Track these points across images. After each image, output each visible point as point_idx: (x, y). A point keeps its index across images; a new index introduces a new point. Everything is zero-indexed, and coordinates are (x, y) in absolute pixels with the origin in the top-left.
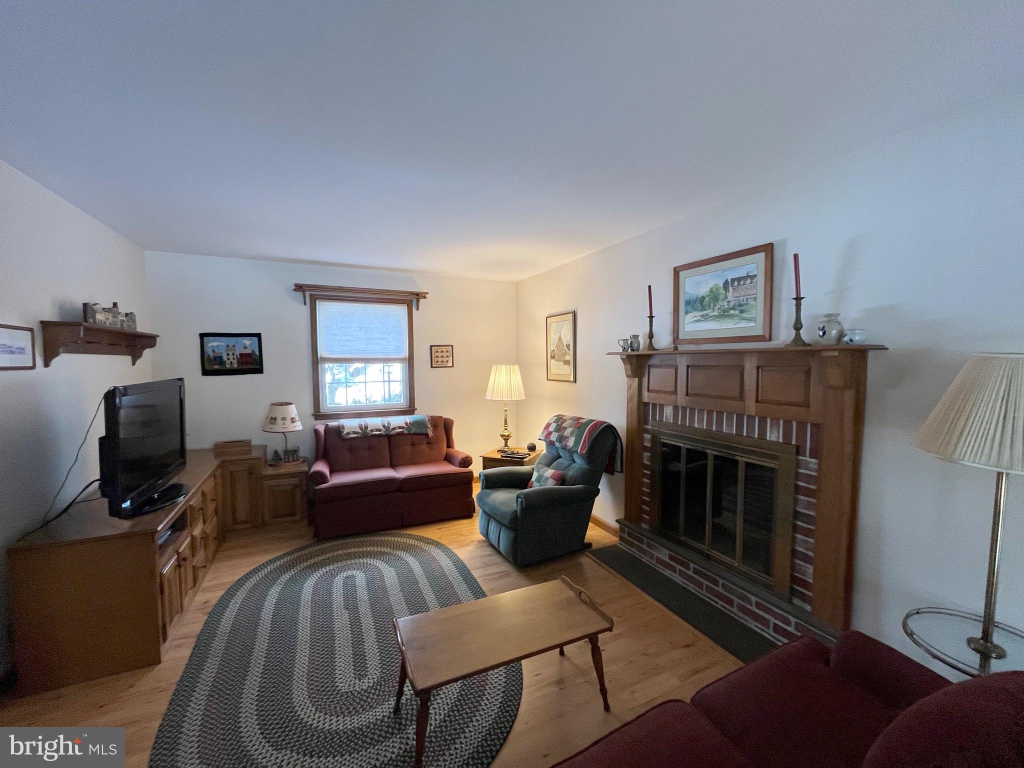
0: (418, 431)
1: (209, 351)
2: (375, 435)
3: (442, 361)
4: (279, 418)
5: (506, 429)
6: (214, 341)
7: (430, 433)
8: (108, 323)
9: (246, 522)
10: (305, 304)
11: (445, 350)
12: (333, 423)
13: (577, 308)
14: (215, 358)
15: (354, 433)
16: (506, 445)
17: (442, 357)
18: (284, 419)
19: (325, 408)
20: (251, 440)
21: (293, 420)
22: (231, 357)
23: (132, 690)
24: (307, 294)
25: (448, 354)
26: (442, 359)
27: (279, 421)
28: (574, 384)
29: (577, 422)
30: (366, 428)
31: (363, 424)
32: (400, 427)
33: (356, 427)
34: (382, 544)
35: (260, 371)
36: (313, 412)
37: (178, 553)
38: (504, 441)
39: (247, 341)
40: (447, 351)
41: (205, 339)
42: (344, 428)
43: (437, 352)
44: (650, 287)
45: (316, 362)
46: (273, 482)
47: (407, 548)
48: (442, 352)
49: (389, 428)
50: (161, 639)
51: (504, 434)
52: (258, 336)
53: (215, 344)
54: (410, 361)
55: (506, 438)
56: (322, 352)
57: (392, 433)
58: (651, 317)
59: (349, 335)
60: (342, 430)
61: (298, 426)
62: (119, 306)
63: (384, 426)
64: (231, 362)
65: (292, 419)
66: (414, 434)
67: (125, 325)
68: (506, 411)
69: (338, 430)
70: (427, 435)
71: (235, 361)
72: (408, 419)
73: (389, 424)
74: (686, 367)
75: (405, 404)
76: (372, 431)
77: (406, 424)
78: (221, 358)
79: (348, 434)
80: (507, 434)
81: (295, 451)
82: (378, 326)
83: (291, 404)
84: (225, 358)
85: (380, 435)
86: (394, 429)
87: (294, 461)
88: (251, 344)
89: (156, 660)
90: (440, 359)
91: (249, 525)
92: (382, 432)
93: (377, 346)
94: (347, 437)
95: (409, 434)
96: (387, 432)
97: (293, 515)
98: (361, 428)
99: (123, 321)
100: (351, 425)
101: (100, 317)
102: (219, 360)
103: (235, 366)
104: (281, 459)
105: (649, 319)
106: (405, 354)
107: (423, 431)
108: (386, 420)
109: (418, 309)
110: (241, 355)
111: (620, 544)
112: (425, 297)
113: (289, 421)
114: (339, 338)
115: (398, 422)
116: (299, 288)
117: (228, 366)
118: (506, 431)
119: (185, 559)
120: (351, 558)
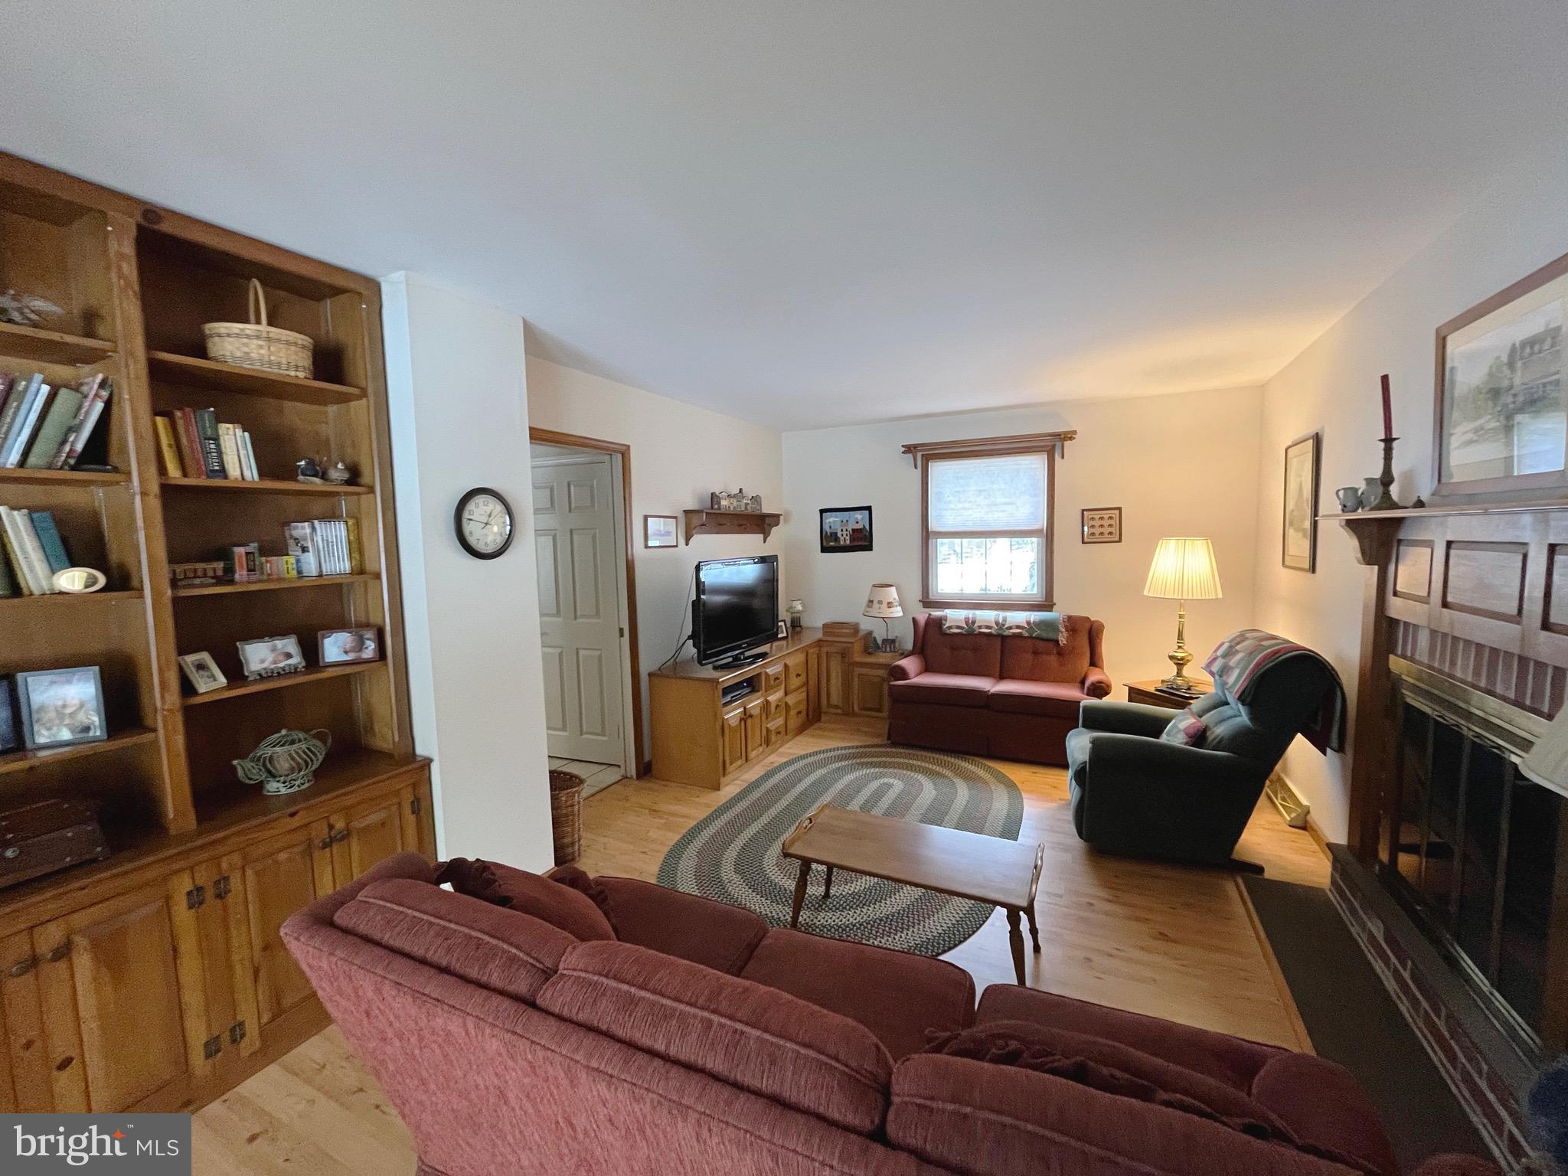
0: (1044, 635)
1: (826, 528)
2: (984, 634)
3: (1101, 534)
4: (875, 602)
5: (1179, 647)
6: (831, 516)
7: (1063, 640)
8: (732, 508)
9: (837, 707)
10: (916, 468)
11: (1106, 514)
12: (937, 613)
13: (1323, 428)
14: (831, 534)
15: (958, 627)
16: (1179, 674)
17: (1102, 526)
18: (880, 602)
19: (935, 593)
20: (858, 624)
21: (890, 605)
22: (844, 533)
23: (697, 800)
24: (919, 455)
25: (1112, 522)
26: (1101, 530)
27: (876, 605)
28: (1310, 575)
29: (1257, 643)
30: (974, 622)
31: (970, 616)
32: (1018, 627)
33: (961, 620)
34: (944, 765)
35: (869, 548)
36: (921, 598)
37: (745, 708)
38: (1175, 667)
39: (858, 515)
40: (1111, 518)
41: (824, 514)
42: (946, 620)
43: (1093, 519)
44: (1385, 379)
45: (927, 536)
46: (864, 671)
47: (969, 778)
48: (1101, 518)
49: (1004, 625)
50: (722, 773)
51: (1176, 654)
52: (869, 509)
53: (831, 520)
54: (1049, 536)
55: (1180, 663)
56: (933, 525)
57: (1006, 633)
58: (1388, 441)
59: (965, 501)
60: (944, 622)
61: (898, 612)
62: (744, 491)
63: (997, 623)
64: (845, 539)
65: (889, 603)
66: (1037, 638)
67: (749, 507)
68: (1181, 617)
69: (939, 622)
70: (1057, 641)
71: (848, 538)
72: (1034, 616)
73: (1005, 620)
74: (1444, 545)
75: (1040, 595)
76: (980, 627)
77: (1028, 623)
78: (836, 533)
79: (950, 628)
80: (1180, 655)
81: (893, 641)
82: (1003, 487)
83: (891, 586)
84: (839, 535)
85: (989, 635)
86: (1010, 628)
87: (891, 651)
88: (862, 519)
89: (717, 787)
90: (1097, 531)
91: (840, 711)
92: (993, 631)
93: (1001, 514)
94: (948, 632)
95: (1031, 637)
96: (1000, 632)
97: (879, 710)
98: (967, 623)
99: (747, 504)
100: (955, 617)
101: (724, 503)
102: (834, 536)
103: (848, 542)
104: (878, 648)
105: (1382, 445)
106: (1042, 523)
107: (1051, 635)
108: (1001, 615)
109: (1063, 457)
110: (853, 530)
111: (1330, 891)
112: (1071, 439)
113: (885, 605)
114: (952, 506)
115: (1018, 618)
116: (910, 449)
117: (842, 543)
118: (1180, 650)
119: (751, 716)
120: (907, 769)
